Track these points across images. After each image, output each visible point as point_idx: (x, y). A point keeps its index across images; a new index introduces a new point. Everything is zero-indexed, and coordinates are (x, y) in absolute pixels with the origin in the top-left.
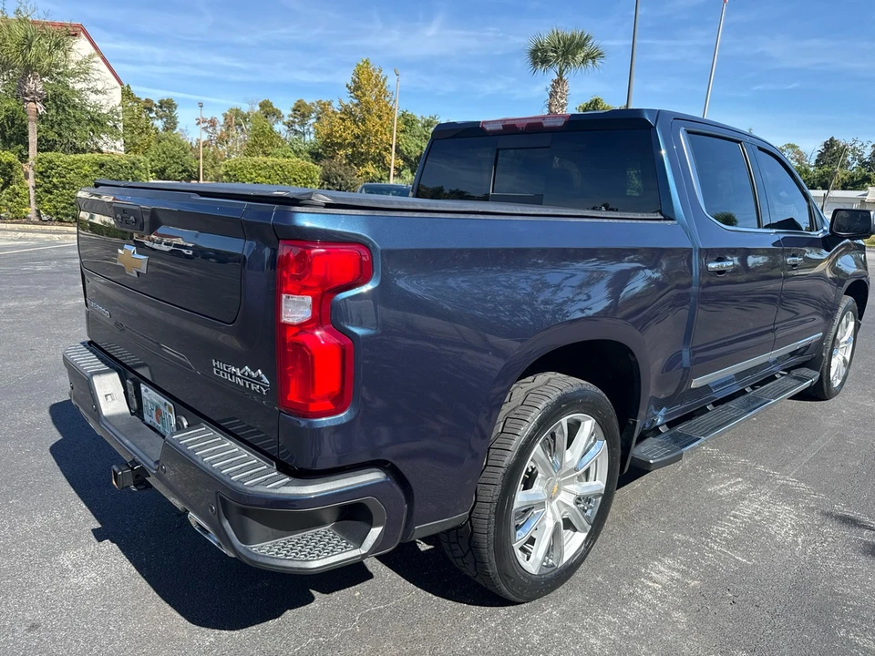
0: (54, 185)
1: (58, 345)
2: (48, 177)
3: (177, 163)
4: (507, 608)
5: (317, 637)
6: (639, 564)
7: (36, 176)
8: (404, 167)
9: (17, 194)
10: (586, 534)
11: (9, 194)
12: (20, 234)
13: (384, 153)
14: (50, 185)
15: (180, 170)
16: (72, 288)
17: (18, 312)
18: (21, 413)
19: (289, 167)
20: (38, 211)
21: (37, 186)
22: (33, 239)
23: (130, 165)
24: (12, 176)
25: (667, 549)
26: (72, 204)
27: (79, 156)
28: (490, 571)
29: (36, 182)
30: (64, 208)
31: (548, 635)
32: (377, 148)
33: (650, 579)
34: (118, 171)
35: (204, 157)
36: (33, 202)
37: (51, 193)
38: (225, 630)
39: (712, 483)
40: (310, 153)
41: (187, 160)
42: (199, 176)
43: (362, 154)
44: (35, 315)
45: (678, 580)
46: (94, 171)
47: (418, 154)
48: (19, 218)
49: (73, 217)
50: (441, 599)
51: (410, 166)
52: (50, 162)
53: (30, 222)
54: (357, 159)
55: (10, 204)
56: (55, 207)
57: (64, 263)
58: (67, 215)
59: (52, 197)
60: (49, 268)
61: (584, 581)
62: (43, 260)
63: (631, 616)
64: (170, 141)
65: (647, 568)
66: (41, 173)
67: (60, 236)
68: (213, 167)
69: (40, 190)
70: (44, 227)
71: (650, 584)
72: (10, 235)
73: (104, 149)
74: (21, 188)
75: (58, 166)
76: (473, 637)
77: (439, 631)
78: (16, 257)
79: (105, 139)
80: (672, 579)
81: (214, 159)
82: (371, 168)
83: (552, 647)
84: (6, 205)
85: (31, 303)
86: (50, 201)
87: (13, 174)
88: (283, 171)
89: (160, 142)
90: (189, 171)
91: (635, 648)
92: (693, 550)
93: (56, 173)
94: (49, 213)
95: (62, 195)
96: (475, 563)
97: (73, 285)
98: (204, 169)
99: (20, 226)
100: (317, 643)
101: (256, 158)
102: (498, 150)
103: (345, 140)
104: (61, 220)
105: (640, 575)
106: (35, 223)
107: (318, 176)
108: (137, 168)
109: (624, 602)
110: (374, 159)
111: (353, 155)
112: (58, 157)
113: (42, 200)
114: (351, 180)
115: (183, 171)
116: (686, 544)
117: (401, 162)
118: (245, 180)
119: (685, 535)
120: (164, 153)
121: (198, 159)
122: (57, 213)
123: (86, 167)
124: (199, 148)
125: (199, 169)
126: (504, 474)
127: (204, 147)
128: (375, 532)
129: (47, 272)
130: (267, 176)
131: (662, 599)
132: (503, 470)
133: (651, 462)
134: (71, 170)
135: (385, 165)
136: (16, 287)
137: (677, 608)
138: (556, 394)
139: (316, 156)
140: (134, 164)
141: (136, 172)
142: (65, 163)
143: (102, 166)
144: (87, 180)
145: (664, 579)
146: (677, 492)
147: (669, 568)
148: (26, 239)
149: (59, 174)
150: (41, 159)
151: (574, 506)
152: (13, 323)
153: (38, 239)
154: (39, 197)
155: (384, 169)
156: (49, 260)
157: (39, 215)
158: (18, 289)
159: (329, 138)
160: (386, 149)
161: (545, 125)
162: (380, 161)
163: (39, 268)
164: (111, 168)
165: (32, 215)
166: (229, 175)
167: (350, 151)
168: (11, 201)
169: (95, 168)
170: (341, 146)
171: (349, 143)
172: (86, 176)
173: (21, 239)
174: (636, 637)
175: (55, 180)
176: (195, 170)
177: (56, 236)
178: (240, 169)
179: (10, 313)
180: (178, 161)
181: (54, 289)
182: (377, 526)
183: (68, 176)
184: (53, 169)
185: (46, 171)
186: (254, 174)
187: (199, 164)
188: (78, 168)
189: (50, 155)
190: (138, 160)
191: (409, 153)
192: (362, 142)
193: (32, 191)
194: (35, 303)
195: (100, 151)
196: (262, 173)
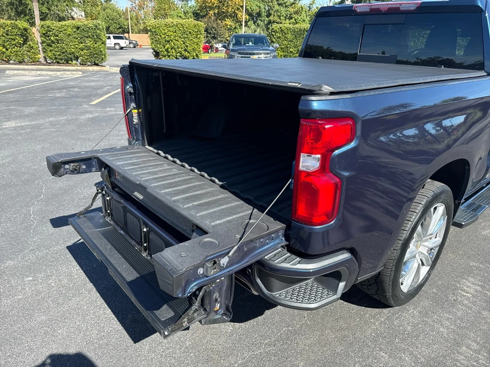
0: (52, 41)
1: (86, 145)
2: (48, 36)
3: (116, 23)
4: (387, 309)
5: (288, 327)
6: (455, 281)
7: (41, 36)
8: (249, 20)
9: (32, 47)
10: (429, 267)
11: (28, 47)
12: (39, 72)
13: (237, 12)
14: (50, 42)
15: (118, 27)
16: (80, 107)
17: (57, 124)
18: (81, 189)
19: (187, 25)
20: (45, 57)
21: (43, 42)
22: (46, 75)
23: (94, 27)
24: (27, 37)
25: (468, 272)
26: (63, 53)
27: (63, 23)
28: (388, 295)
29: (42, 40)
30: (60, 55)
31: (415, 326)
32: (233, 8)
33: (464, 291)
34: (88, 31)
35: (131, 19)
36: (41, 52)
37: (51, 46)
38: (237, 322)
39: (484, 229)
40: (194, 14)
41: (121, 21)
42: (129, 30)
43: (224, 12)
44: (66, 126)
45: (480, 291)
46: (74, 32)
47: (258, 11)
48: (35, 62)
49: (65, 60)
50: (349, 304)
51: (253, 19)
52: (48, 27)
53: (41, 64)
54: (221, 16)
55: (29, 53)
56: (54, 54)
57: (70, 91)
58: (62, 59)
59: (52, 48)
60: (63, 94)
61: (426, 292)
62: (57, 89)
63: (459, 314)
64: (110, 9)
65: (460, 284)
66: (44, 34)
67: (61, 73)
68: (136, 24)
69: (44, 45)
70: (50, 67)
71: (465, 294)
72: (34, 73)
73: (75, 16)
74: (33, 43)
75: (53, 30)
76: (373, 327)
77: (354, 324)
78: (42, 88)
79: (75, 10)
80: (476, 291)
81: (137, 19)
82: (229, 22)
83: (420, 333)
84: (27, 54)
85: (61, 118)
86: (51, 51)
87: (28, 35)
88: (183, 27)
89: (104, 10)
90: (123, 28)
91: (467, 334)
92: (484, 273)
93: (52, 34)
94: (51, 58)
95: (57, 47)
96: (378, 289)
97: (80, 105)
98: (131, 26)
99: (37, 67)
100: (288, 330)
101: (166, 20)
102: (364, 25)
103: (213, 4)
104: (58, 63)
105: (456, 288)
106: (44, 65)
107: (203, 30)
108: (98, 29)
109: (453, 306)
110: (231, 15)
111: (218, 13)
112: (53, 24)
113: (46, 51)
114: (220, 31)
115: (120, 28)
116: (478, 268)
117: (247, 17)
118: (161, 34)
119: (476, 263)
120: (108, 17)
121: (128, 20)
122: (56, 58)
123: (69, 30)
124: (127, 13)
125: (128, 26)
126: (402, 244)
127: (130, 12)
128: (342, 285)
129: (62, 97)
130: (174, 31)
131: (474, 303)
132: (401, 242)
133: (463, 223)
134: (61, 32)
135: (237, 19)
136: (50, 108)
137: (484, 309)
138: (431, 194)
139: (197, 16)
140: (96, 26)
141: (98, 31)
142: (57, 27)
143: (78, 28)
144: (71, 37)
145: (472, 291)
146: (465, 235)
147: (473, 284)
148: (43, 75)
149: (54, 34)
150: (43, 25)
151: (427, 254)
152: (56, 131)
153: (49, 75)
154: (44, 49)
155: (237, 22)
156: (61, 89)
157: (46, 60)
158: (51, 109)
159: (203, 4)
160: (238, 9)
161: (401, 9)
162: (234, 16)
163: (58, 95)
164: (83, 30)
165: (42, 60)
166: (152, 32)
167: (216, 11)
168: (29, 52)
169: (75, 30)
170: (211, 8)
171: (216, 6)
172: (69, 35)
173: (39, 75)
174: (465, 327)
175: (52, 38)
176: (127, 27)
177: (58, 73)
178: (158, 27)
179: (53, 125)
180: (116, 21)
181: (71, 108)
182: (343, 281)
183: (59, 35)
184: (50, 31)
185: (47, 33)
186: (167, 31)
187: (128, 23)
188: (64, 30)
189: (48, 23)
190: (99, 24)
191: (252, 11)
192: (223, 5)
193: (40, 45)
194: (64, 118)
195: (73, 19)
196: (171, 29)
